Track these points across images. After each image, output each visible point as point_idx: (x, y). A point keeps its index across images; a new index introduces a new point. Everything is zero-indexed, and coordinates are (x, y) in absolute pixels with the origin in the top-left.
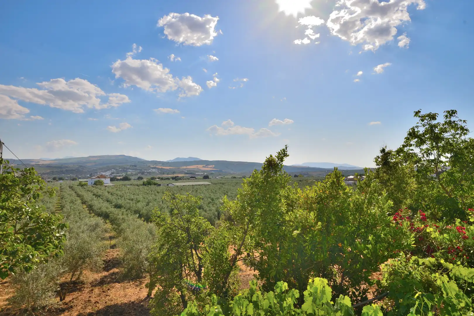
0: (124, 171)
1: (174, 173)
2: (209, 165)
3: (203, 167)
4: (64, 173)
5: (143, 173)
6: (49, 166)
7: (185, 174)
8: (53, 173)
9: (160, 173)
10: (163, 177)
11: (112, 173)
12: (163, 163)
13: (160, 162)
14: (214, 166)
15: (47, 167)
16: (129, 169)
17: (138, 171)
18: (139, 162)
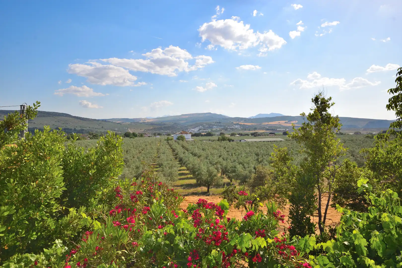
0: (210, 127)
1: (255, 129)
2: (292, 121)
3: (285, 123)
4: (162, 130)
5: (226, 129)
6: (152, 124)
7: (266, 130)
8: (155, 129)
9: (242, 129)
10: (243, 133)
11: (200, 129)
12: (245, 120)
13: (242, 119)
14: (297, 122)
15: (151, 124)
16: (214, 125)
17: (223, 127)
18: (223, 119)
